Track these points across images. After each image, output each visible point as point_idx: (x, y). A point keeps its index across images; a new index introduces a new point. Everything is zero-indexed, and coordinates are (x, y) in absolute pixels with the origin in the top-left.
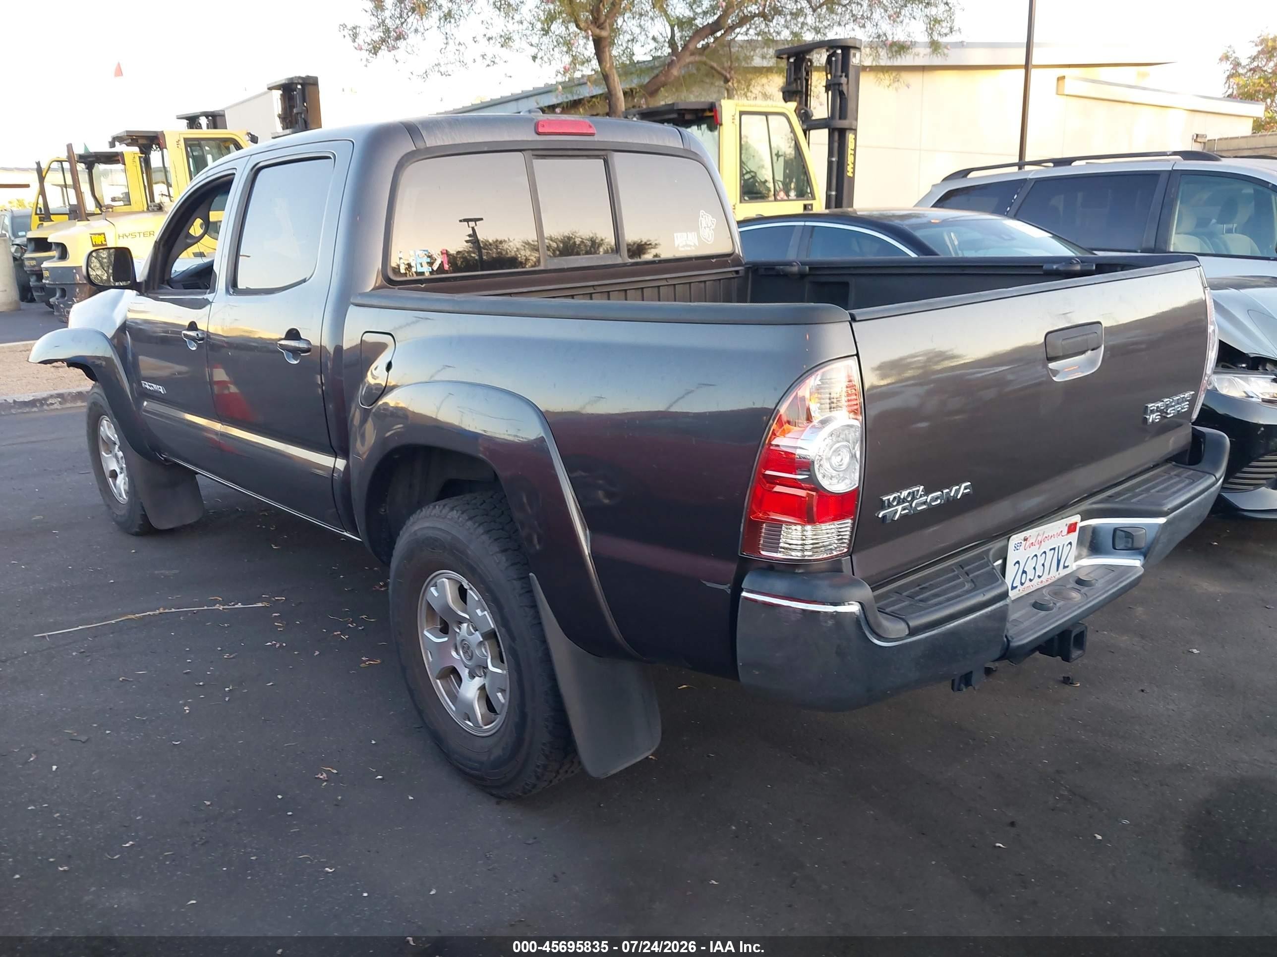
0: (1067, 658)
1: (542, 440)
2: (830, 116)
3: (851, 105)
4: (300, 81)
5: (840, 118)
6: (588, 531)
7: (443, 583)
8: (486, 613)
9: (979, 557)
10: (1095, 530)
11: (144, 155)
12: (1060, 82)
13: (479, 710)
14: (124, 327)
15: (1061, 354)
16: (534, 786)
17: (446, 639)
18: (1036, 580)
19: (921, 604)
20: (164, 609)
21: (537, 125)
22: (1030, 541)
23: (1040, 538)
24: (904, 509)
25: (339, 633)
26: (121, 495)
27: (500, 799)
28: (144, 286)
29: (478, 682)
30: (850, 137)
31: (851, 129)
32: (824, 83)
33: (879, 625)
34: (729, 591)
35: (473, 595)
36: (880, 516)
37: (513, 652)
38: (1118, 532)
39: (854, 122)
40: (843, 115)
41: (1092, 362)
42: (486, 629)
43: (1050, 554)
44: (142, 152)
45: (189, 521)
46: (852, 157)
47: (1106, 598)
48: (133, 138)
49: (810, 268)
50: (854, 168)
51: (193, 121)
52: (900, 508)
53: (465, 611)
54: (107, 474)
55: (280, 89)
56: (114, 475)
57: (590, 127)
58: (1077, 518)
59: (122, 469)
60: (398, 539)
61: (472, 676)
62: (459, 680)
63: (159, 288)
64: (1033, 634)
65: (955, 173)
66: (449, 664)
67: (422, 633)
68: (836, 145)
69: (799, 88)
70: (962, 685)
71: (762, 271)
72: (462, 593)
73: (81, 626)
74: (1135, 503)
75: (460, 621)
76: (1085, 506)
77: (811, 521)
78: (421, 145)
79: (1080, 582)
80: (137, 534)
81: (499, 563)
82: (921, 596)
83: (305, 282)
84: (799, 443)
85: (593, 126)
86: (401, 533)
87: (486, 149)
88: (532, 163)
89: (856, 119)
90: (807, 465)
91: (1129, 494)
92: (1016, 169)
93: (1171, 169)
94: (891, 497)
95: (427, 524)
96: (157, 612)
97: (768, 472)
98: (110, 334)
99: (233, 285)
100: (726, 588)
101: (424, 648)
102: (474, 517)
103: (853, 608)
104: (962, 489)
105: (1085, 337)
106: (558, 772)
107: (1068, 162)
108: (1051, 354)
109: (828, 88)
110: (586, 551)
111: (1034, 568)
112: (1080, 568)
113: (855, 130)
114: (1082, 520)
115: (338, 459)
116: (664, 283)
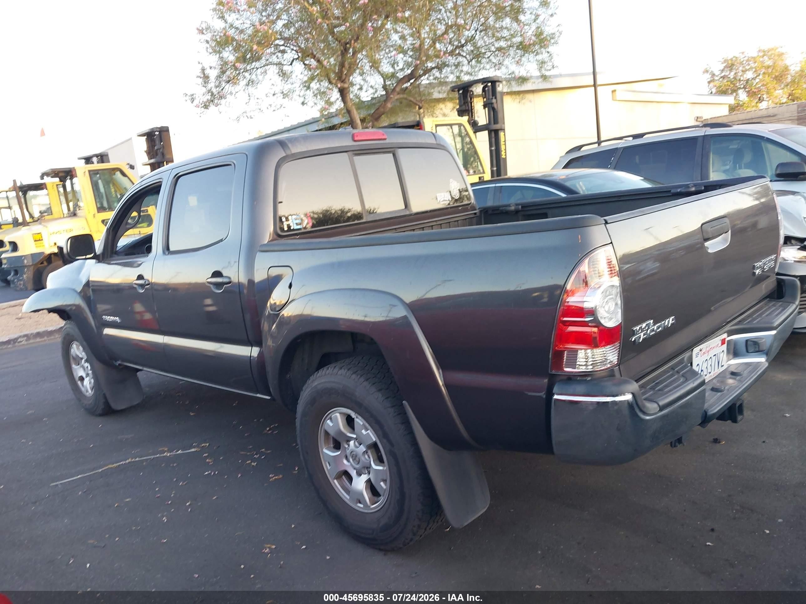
0: (735, 421)
1: (405, 317)
2: (488, 122)
3: (500, 116)
4: (158, 130)
5: (494, 124)
6: (440, 370)
7: (336, 417)
8: (369, 431)
9: (681, 362)
10: (735, 343)
11: (62, 183)
12: (614, 93)
13: (367, 496)
14: (88, 284)
15: (711, 237)
16: (411, 540)
17: (339, 453)
18: (708, 375)
19: (661, 392)
20: (132, 459)
21: (353, 136)
22: (703, 351)
23: (708, 349)
24: (644, 335)
25: (250, 462)
26: (87, 391)
27: (386, 551)
28: (101, 256)
29: (364, 477)
30: (502, 134)
31: (501, 129)
32: (483, 104)
33: (644, 406)
34: (544, 396)
35: (359, 421)
36: (633, 340)
37: (392, 454)
38: (749, 342)
39: (503, 125)
40: (496, 121)
41: (725, 240)
42: (370, 442)
43: (714, 358)
44: (61, 181)
45: (135, 403)
46: (504, 146)
47: (752, 382)
48: (55, 173)
49: (522, 207)
50: (505, 152)
51: (88, 160)
52: (642, 334)
53: (354, 434)
54: (77, 379)
55: (145, 136)
56: (82, 379)
57: (383, 135)
58: (725, 335)
59: (88, 375)
60: (302, 393)
61: (359, 474)
62: (350, 479)
63: (111, 257)
64: (718, 406)
65: (571, 149)
66: (342, 469)
67: (322, 452)
68: (493, 140)
69: (467, 108)
70: (677, 444)
71: (490, 212)
72: (350, 421)
73: (80, 474)
74: (755, 324)
75: (348, 440)
76: (728, 328)
77: (596, 346)
78: (289, 153)
79: (733, 374)
80: (101, 415)
81: (377, 398)
82: (658, 388)
83: (222, 241)
84: (585, 299)
85: (385, 134)
86: (304, 388)
87: (326, 152)
88: (353, 160)
89: (504, 123)
90: (592, 312)
91: (750, 319)
92: (596, 145)
93: (703, 134)
94: (638, 328)
95: (323, 381)
96: (127, 461)
97: (565, 319)
98: (79, 289)
99: (167, 249)
100: (543, 394)
101: (324, 460)
102: (357, 371)
103: (628, 397)
104: (670, 321)
105: (721, 226)
106: (426, 529)
107: (641, 136)
108: (706, 237)
109: (485, 106)
110: (441, 383)
111: (707, 368)
112: (729, 366)
113: (504, 130)
114: (728, 336)
115: (253, 348)
116: (435, 223)
